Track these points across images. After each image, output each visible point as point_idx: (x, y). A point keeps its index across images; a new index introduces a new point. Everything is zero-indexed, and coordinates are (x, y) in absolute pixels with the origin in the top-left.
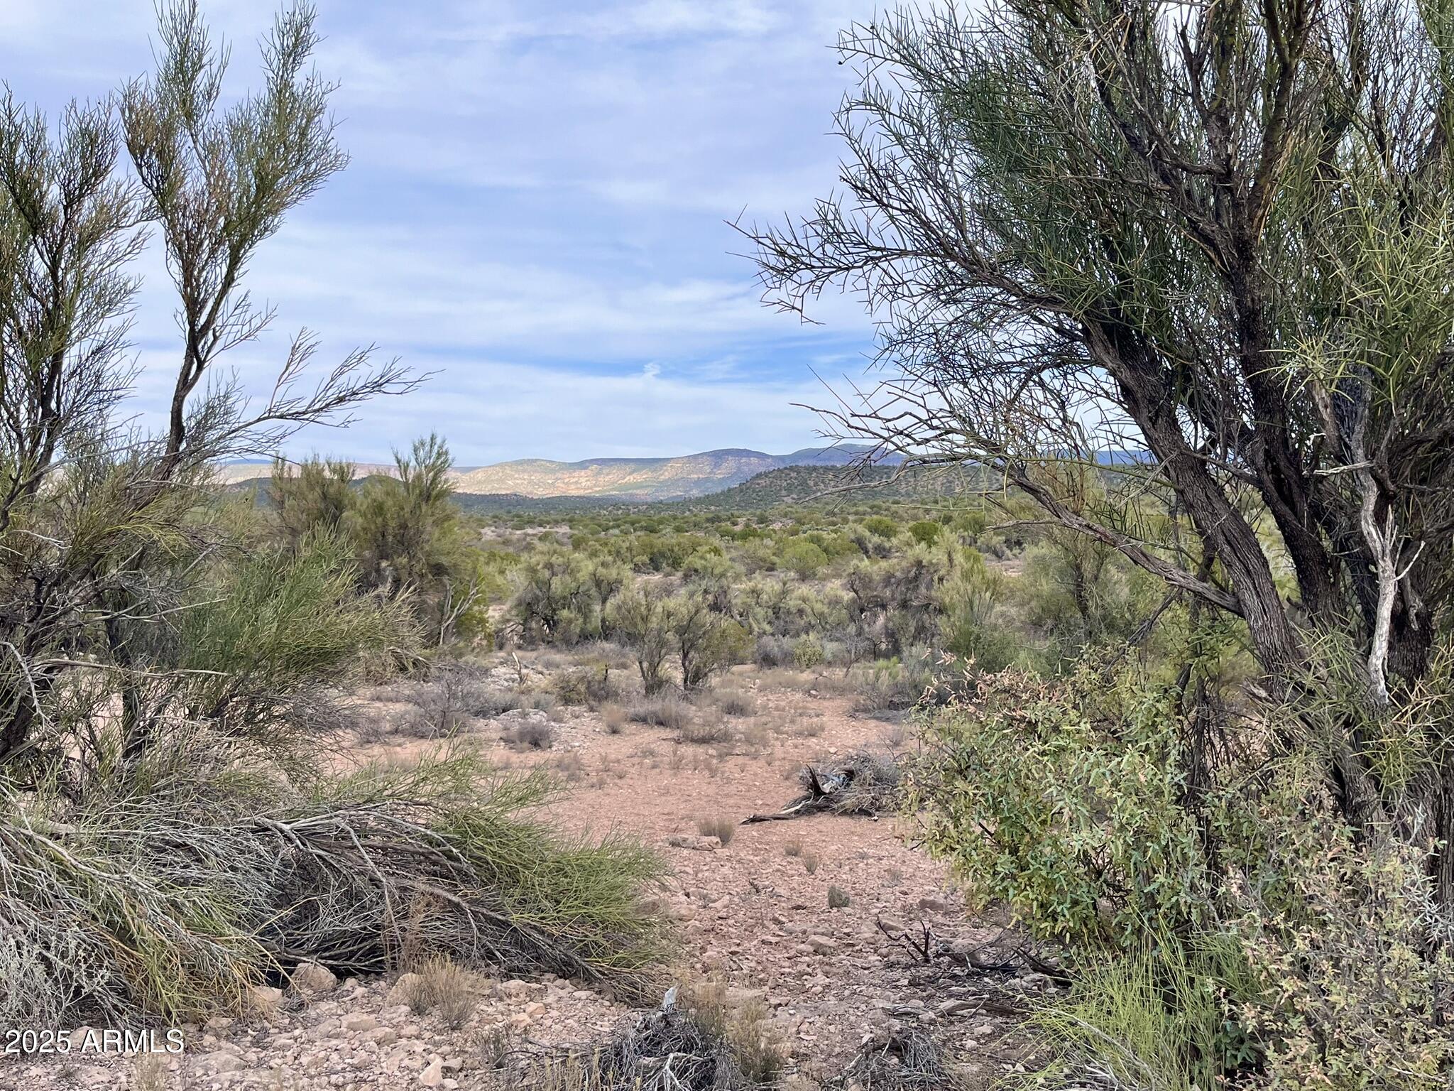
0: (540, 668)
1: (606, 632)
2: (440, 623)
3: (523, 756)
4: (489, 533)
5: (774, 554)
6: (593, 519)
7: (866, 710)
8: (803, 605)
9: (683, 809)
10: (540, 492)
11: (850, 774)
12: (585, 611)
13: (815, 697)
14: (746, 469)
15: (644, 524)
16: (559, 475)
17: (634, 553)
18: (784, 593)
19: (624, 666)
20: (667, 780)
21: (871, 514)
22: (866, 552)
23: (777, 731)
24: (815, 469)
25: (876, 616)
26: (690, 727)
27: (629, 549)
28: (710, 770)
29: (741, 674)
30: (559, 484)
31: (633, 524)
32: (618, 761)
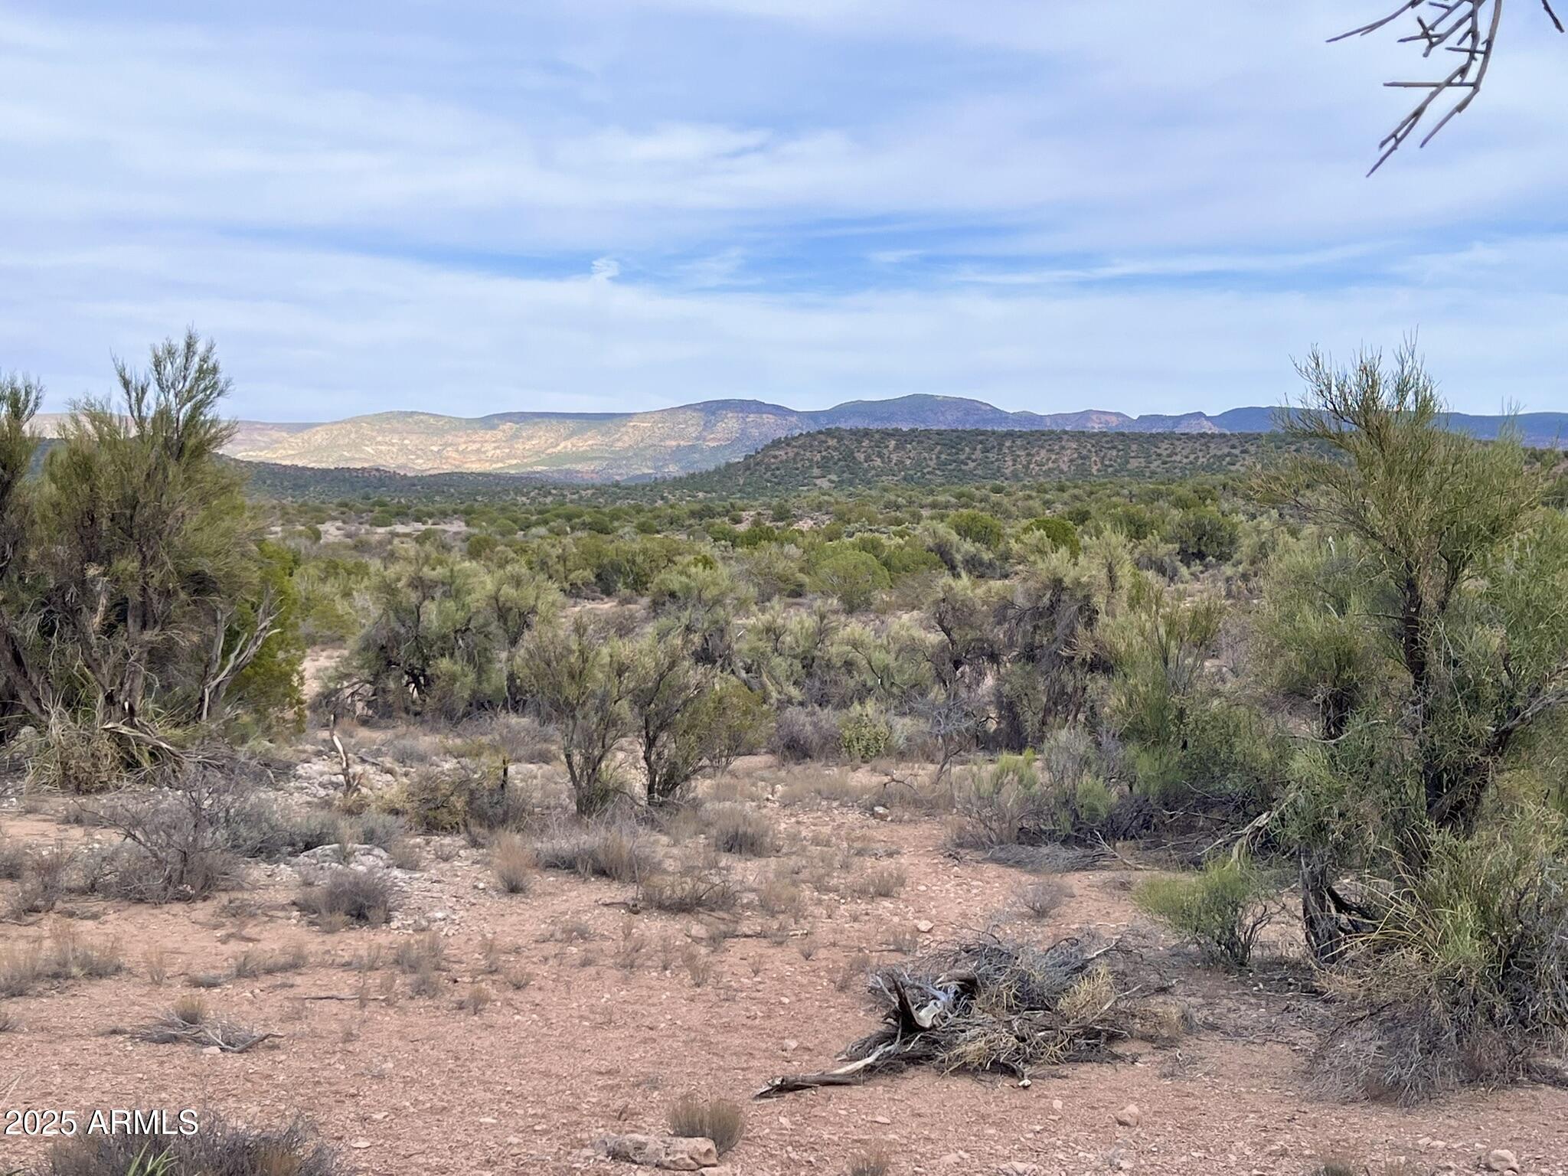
0: (388, 762)
1: (515, 700)
2: (203, 679)
3: (331, 940)
4: (332, 532)
5: (801, 570)
6: (503, 510)
7: (977, 845)
8: (854, 655)
9: (640, 1061)
10: (423, 465)
11: (969, 987)
12: (479, 662)
13: (883, 817)
14: (755, 432)
15: (587, 519)
16: (449, 438)
17: (570, 564)
18: (822, 633)
19: (544, 758)
20: (610, 993)
21: (957, 507)
22: (953, 568)
23: (820, 887)
24: (867, 433)
25: (981, 674)
26: (656, 879)
27: (562, 559)
28: (695, 971)
29: (749, 774)
30: (450, 452)
31: (569, 518)
32: (517, 950)
